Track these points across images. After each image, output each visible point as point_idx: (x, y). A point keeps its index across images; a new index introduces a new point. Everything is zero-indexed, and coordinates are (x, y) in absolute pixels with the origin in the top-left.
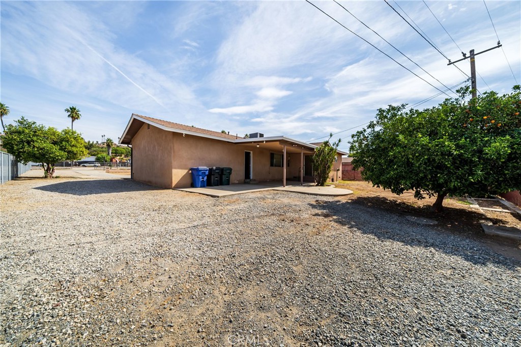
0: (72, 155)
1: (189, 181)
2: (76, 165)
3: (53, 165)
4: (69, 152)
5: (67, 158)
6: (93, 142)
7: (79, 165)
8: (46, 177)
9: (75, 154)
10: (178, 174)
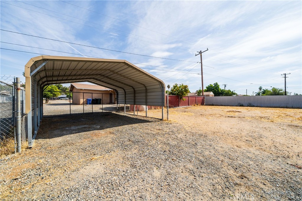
0: (55, 95)
1: (86, 103)
2: (57, 99)
3: (48, 99)
4: (54, 94)
5: (53, 96)
6: (67, 87)
7: (59, 99)
8: (46, 103)
9: (56, 95)
10: (82, 101)
